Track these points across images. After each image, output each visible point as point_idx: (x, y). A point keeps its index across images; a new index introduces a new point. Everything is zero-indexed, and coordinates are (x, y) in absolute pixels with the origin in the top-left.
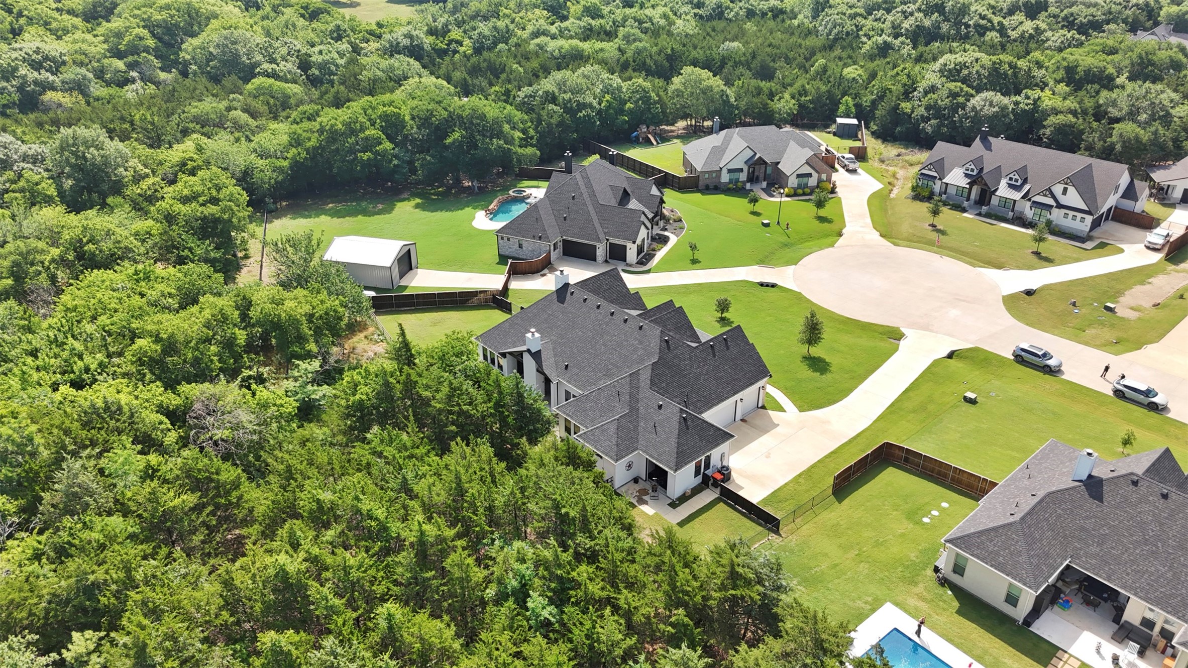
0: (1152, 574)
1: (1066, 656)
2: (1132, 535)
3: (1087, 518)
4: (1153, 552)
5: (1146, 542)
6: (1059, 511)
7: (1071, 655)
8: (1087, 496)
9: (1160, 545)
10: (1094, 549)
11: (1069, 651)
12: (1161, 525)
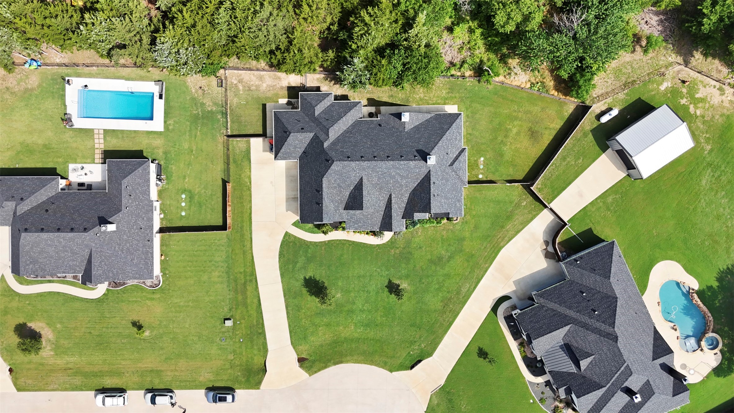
0: (74, 201)
1: (100, 162)
2: (84, 210)
3: (103, 209)
4: (75, 208)
5: (78, 211)
6: (115, 206)
7: (99, 163)
8: (105, 216)
9: (72, 212)
10: (98, 200)
11: (101, 165)
12: (73, 219)
